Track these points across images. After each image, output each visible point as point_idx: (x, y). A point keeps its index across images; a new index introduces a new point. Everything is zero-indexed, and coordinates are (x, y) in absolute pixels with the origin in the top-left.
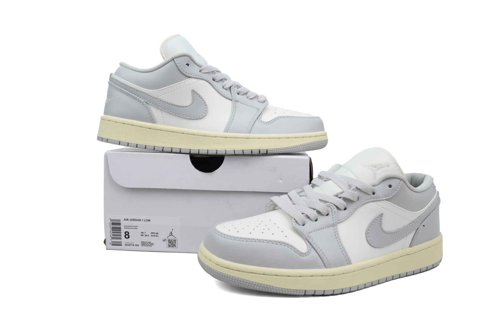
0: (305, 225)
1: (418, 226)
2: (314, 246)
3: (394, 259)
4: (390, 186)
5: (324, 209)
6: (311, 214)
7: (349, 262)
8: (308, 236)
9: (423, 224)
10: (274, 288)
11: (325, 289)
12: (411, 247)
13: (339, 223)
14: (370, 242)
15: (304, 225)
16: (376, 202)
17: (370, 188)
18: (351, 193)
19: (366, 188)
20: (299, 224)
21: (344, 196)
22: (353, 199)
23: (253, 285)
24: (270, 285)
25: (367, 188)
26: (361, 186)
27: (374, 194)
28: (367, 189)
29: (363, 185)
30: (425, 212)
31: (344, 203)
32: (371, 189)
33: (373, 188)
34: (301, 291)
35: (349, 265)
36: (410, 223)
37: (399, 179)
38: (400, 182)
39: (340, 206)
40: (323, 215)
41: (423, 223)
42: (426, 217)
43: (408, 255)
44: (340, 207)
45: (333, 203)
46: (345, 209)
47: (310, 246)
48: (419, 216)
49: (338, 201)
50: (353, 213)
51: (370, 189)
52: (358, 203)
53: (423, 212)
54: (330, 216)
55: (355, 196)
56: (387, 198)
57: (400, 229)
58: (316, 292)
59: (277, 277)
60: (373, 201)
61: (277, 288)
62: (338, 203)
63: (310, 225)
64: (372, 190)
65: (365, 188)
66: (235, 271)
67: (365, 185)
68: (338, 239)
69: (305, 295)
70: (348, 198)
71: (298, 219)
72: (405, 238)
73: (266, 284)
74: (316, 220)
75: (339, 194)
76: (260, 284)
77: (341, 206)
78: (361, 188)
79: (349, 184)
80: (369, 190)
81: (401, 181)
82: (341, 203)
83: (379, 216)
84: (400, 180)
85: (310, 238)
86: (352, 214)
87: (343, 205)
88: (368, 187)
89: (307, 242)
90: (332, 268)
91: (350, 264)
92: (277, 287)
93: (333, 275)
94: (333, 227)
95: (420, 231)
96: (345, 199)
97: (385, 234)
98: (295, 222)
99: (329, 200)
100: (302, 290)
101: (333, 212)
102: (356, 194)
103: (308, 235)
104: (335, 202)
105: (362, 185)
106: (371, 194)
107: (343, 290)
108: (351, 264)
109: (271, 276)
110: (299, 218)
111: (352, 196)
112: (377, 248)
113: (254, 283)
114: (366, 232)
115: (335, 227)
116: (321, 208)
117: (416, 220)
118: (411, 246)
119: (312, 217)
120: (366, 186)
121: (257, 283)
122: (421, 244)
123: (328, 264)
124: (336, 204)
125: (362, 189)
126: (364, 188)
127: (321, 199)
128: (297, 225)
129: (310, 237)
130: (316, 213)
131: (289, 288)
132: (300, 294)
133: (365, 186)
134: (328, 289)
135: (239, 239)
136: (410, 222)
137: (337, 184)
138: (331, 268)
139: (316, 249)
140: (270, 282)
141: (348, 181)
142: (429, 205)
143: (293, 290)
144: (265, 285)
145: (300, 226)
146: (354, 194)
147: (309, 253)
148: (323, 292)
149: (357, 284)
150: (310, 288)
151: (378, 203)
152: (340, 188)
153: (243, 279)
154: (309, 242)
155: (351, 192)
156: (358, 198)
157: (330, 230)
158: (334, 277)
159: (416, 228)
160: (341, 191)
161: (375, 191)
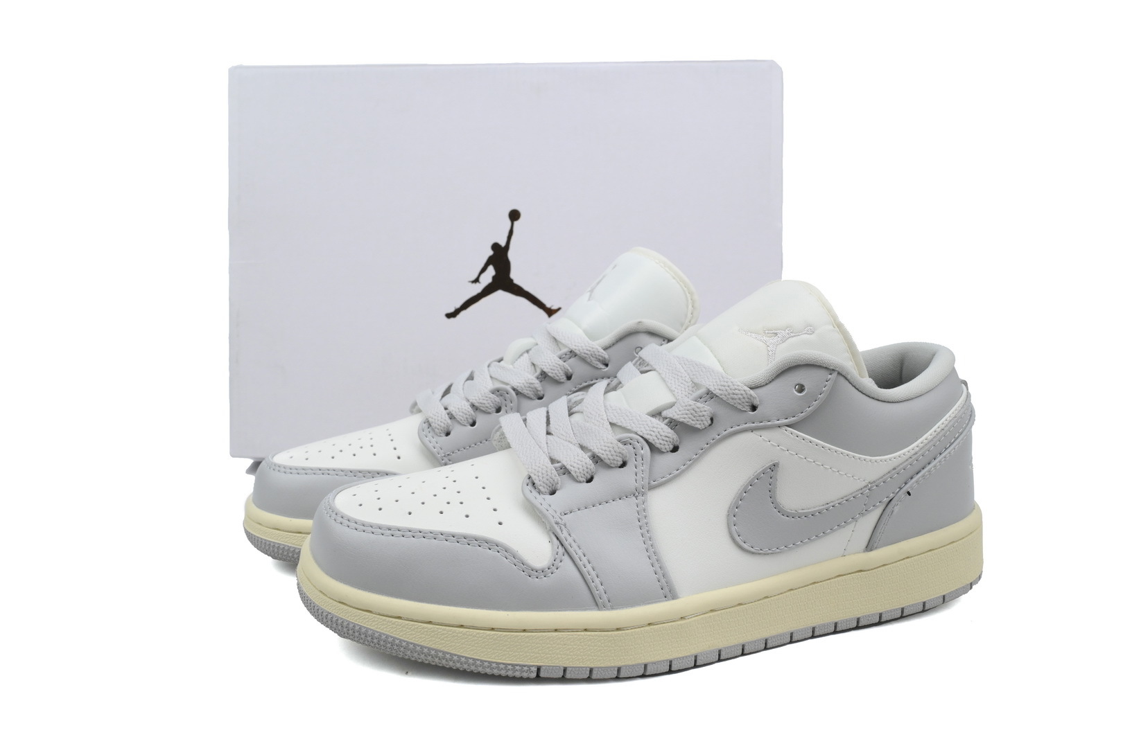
0: (557, 492)
1: (892, 495)
2: (571, 550)
3: (814, 583)
4: (801, 389)
5: (610, 451)
6: (575, 465)
7: (669, 593)
8: (557, 523)
9: (906, 488)
10: (455, 658)
11: (592, 665)
12: (871, 550)
13: (651, 488)
14: (738, 539)
15: (553, 493)
16: (759, 433)
17: (743, 392)
18: (689, 408)
19: (731, 392)
20: (540, 492)
21: (671, 416)
22: (693, 422)
23: (402, 649)
24: (445, 650)
25: (734, 394)
26: (721, 388)
27: (754, 408)
28: (735, 396)
29: (725, 384)
30: (914, 457)
31: (669, 435)
32: (745, 396)
33: (752, 392)
34: (526, 668)
35: (668, 600)
36: (865, 487)
37: (826, 368)
38: (830, 376)
39: (657, 441)
40: (608, 467)
41: (908, 486)
42: (916, 468)
43: (861, 571)
44: (658, 445)
45: (641, 435)
46: (675, 449)
47: (561, 550)
48: (894, 469)
49: (655, 429)
50: (697, 459)
51: (741, 397)
52: (713, 434)
53: (905, 458)
54: (629, 468)
55: (701, 414)
56: (791, 420)
57: (832, 504)
58: (568, 672)
59: (461, 629)
60: (752, 430)
61: (463, 659)
62: (652, 433)
63: (570, 492)
64: (747, 400)
65: (729, 394)
66: (360, 611)
67: (730, 384)
68: (644, 531)
69: (539, 677)
70: (681, 420)
71: (537, 478)
72: (851, 527)
73: (433, 646)
74: (590, 480)
75: (665, 409)
76: (419, 646)
77: (662, 442)
78: (720, 392)
79: (696, 381)
80: (740, 399)
81: (831, 374)
82: (660, 432)
83: (766, 469)
84: (828, 372)
85: (563, 527)
86: (691, 464)
87: (667, 439)
88: (737, 391)
89: (555, 539)
90: (617, 609)
91: (673, 599)
92: (463, 657)
93: (618, 629)
94: (634, 498)
95: (897, 508)
96: (673, 424)
97: (785, 517)
98: (530, 485)
99: (633, 425)
100: (529, 666)
101: (639, 459)
102: (702, 410)
103: (559, 520)
104: (645, 432)
105: (723, 383)
106: (748, 408)
107: (649, 668)
108: (674, 597)
109: (447, 628)
110: (540, 474)
111: (690, 416)
112: (760, 554)
113: (404, 644)
114: (728, 511)
115: (640, 498)
116: (604, 448)
117: (882, 477)
118: (869, 547)
119: (576, 472)
120: (732, 387)
121: (412, 643)
122: (905, 542)
123: (605, 597)
124: (647, 437)
125: (721, 395)
126: (726, 393)
127: (614, 421)
128: (535, 493)
129: (565, 525)
130: (589, 462)
131: (494, 660)
132: (525, 675)
133: (729, 386)
134: (602, 665)
135: (373, 530)
136: (864, 484)
137: (664, 381)
138: (612, 608)
139: (576, 558)
140: (443, 641)
141: (695, 373)
142: (928, 435)
143: (503, 664)
144: (433, 649)
145: (542, 496)
146: (697, 410)
147: (554, 568)
148: (588, 672)
149: (694, 652)
150: (552, 660)
151: (766, 435)
152: (671, 391)
153: (378, 632)
154: (558, 539)
155: (690, 405)
156: (712, 419)
157: (626, 508)
158: (620, 632)
159: (886, 500)
160: (670, 399)
161: (756, 402)
